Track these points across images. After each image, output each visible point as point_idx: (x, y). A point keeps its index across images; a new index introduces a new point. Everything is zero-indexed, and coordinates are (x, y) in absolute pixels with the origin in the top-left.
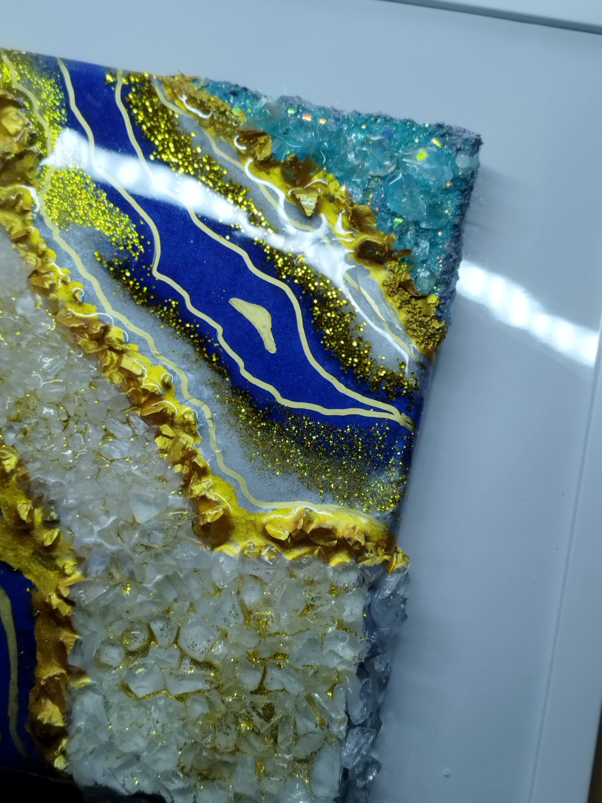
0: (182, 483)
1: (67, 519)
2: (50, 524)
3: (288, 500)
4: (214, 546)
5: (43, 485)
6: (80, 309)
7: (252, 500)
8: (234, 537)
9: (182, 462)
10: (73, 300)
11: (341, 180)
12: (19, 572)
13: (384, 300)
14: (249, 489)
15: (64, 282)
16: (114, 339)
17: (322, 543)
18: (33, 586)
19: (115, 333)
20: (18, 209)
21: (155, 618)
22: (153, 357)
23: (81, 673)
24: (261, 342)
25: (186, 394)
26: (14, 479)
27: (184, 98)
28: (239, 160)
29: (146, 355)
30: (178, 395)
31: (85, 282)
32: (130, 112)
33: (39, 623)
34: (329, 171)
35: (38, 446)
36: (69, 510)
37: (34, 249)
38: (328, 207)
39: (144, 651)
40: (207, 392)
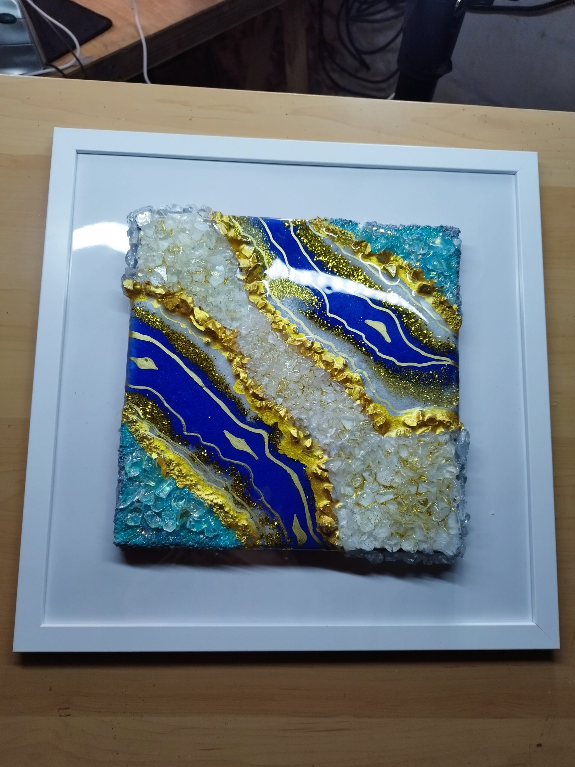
0: (362, 408)
1: (315, 433)
2: (307, 437)
3: (411, 408)
4: (383, 434)
5: (300, 420)
6: (298, 336)
7: (395, 411)
8: (391, 428)
9: (359, 399)
10: (294, 332)
11: (404, 258)
12: (298, 461)
13: (434, 310)
14: (392, 406)
15: (288, 325)
16: (316, 347)
17: (431, 424)
18: (306, 467)
19: (317, 345)
20: (258, 293)
21: (364, 471)
22: (336, 353)
23: (338, 501)
24: (383, 338)
25: (355, 368)
26: (286, 418)
27: (324, 229)
28: (355, 255)
29: (332, 353)
30: (351, 368)
31: (297, 323)
32: (299, 239)
33: (312, 483)
34: (398, 254)
35: (293, 402)
36: (313, 429)
37: (269, 311)
38: (401, 271)
39: (362, 486)
40: (364, 366)
